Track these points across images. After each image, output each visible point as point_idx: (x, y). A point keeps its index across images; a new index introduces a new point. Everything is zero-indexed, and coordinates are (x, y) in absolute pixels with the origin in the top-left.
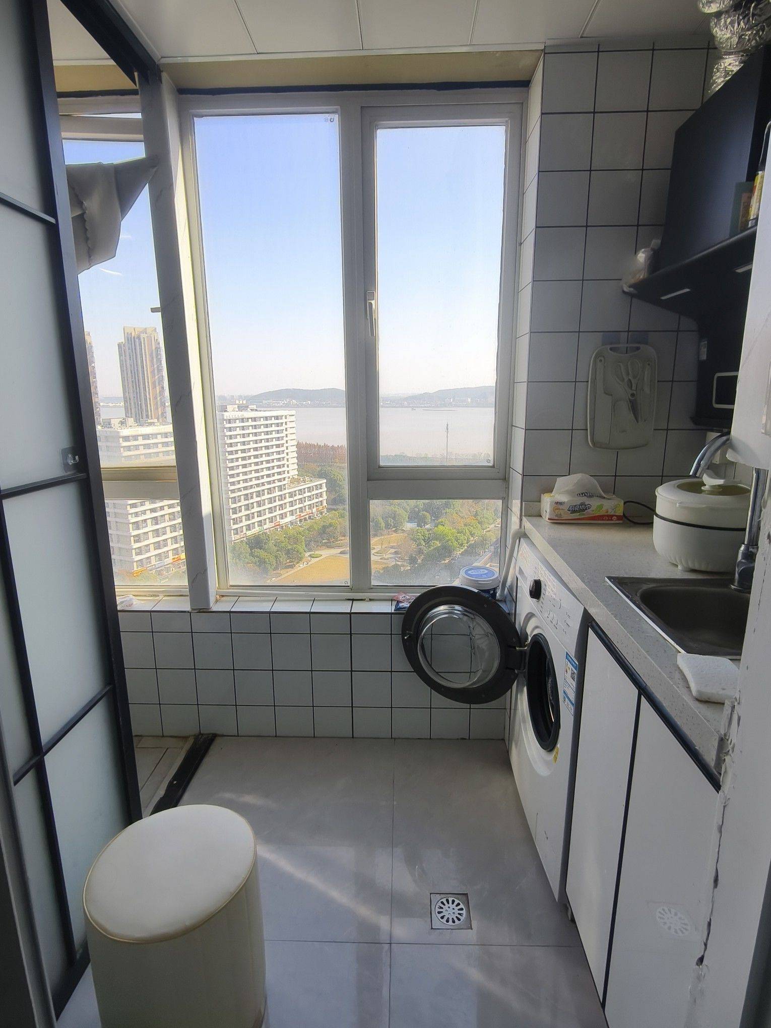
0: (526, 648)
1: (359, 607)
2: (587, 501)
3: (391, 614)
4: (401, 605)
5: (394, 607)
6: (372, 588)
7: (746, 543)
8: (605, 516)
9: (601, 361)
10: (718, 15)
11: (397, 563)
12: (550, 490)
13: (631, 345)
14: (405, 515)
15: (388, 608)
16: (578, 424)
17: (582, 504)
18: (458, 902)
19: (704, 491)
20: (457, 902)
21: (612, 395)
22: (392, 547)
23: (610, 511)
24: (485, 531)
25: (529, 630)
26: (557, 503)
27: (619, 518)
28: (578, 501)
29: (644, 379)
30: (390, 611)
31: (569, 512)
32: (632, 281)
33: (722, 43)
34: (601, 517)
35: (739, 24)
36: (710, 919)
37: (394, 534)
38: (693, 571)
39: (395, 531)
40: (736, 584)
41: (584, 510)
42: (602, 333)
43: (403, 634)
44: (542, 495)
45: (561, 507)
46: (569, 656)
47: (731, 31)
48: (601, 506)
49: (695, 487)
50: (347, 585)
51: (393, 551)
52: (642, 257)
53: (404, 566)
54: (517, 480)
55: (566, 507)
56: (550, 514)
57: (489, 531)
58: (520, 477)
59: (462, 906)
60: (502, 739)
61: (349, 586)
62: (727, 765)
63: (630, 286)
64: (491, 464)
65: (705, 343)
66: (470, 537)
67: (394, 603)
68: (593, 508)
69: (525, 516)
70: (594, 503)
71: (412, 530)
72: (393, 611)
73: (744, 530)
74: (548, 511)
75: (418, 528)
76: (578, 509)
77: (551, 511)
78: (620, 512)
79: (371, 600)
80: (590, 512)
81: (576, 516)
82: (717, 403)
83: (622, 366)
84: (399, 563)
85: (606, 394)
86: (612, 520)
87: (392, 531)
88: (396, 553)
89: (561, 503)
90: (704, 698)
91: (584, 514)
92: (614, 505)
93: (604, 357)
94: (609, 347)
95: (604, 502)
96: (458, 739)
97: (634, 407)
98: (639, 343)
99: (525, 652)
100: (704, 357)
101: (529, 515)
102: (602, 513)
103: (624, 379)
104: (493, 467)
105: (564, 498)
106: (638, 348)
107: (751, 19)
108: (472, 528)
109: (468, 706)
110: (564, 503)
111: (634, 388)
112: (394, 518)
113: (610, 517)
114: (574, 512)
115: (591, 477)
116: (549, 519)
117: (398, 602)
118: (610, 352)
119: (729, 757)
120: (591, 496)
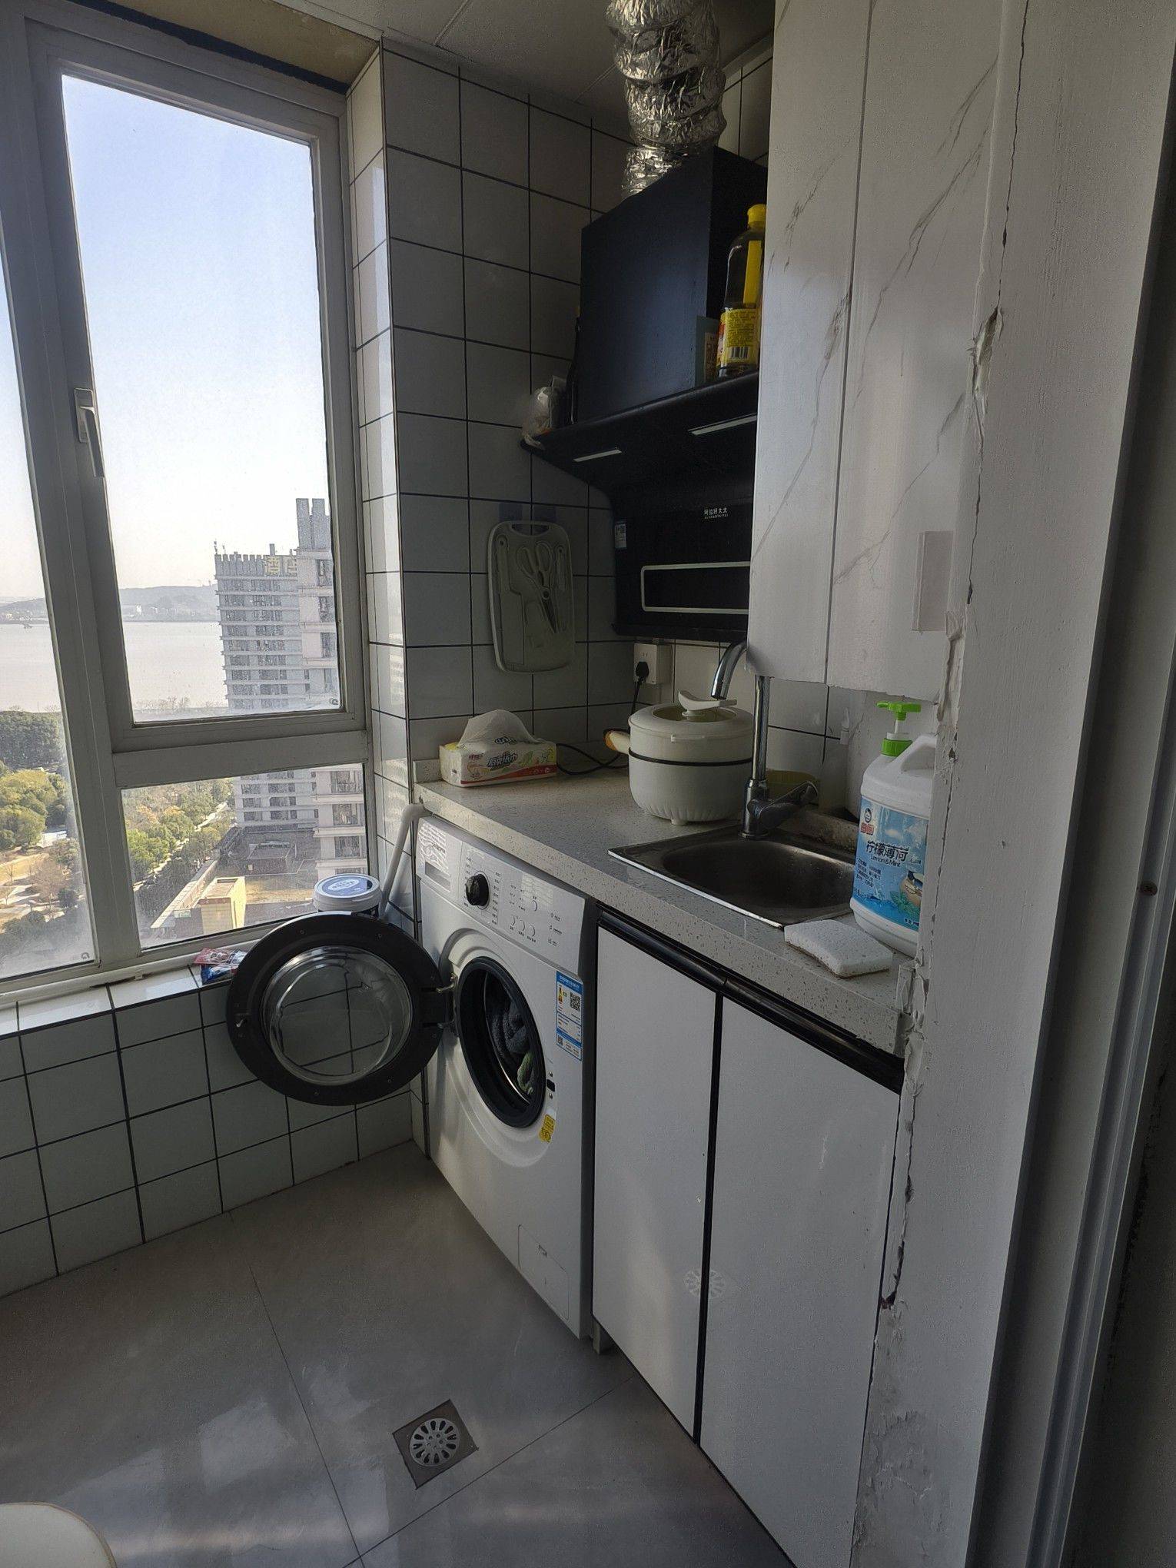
0: (452, 986)
1: (125, 997)
2: (512, 749)
3: (198, 991)
4: (213, 970)
5: (198, 978)
6: (143, 954)
7: (754, 777)
8: (536, 768)
9: (502, 543)
10: (642, 86)
11: (35, 909)
12: (454, 738)
13: (537, 523)
14: (39, 820)
15: (187, 983)
16: (480, 638)
17: (505, 754)
18: (441, 1420)
19: (685, 718)
20: (438, 1421)
21: (520, 594)
22: (20, 882)
23: (541, 760)
24: (199, 826)
25: (454, 957)
26: (472, 757)
27: (553, 768)
28: (500, 750)
29: (556, 572)
30: (195, 987)
31: (490, 768)
32: (539, 431)
33: (640, 126)
34: (530, 771)
35: (666, 108)
36: (903, 1243)
37: (21, 858)
38: (690, 824)
39: (22, 852)
40: (747, 831)
41: (507, 763)
42: (499, 503)
43: (230, 1021)
44: (441, 747)
45: (478, 762)
46: (563, 975)
47: (656, 113)
48: (529, 755)
49: (673, 713)
50: (87, 959)
51: (22, 888)
52: (543, 397)
53: (48, 912)
54: (394, 729)
55: (484, 762)
56: (464, 774)
57: (207, 826)
58: (401, 725)
59: (449, 1423)
60: (410, 1140)
61: (92, 961)
62: (913, 1044)
63: (536, 438)
64: (337, 707)
65: (622, 525)
66: (175, 840)
67: (197, 971)
68: (520, 758)
69: (418, 783)
70: (520, 751)
71: (57, 845)
72: (201, 985)
73: (751, 760)
74: (459, 770)
75: (68, 840)
76: (501, 763)
77: (463, 770)
78: (553, 761)
79: (146, 976)
80: (517, 765)
81: (499, 772)
82: (647, 605)
83: (527, 550)
84: (39, 909)
85: (513, 592)
86: (544, 773)
87: (14, 853)
88: (29, 891)
89: (478, 757)
90: (850, 972)
91: (509, 769)
92: (544, 752)
93: (505, 537)
94: (510, 523)
95: (532, 748)
96: (341, 1167)
97: (548, 608)
98: (546, 520)
99: (451, 993)
100: (623, 545)
101: (423, 781)
102: (531, 764)
103: (532, 572)
104: (343, 710)
105: (479, 749)
106: (545, 529)
107: (679, 106)
108: (175, 825)
109: (352, 1107)
110: (482, 755)
111: (546, 584)
112: (15, 829)
113: (541, 769)
114: (495, 767)
115: (512, 714)
116: (462, 782)
117: (205, 967)
118: (512, 530)
119: (913, 1034)
120: (514, 742)
